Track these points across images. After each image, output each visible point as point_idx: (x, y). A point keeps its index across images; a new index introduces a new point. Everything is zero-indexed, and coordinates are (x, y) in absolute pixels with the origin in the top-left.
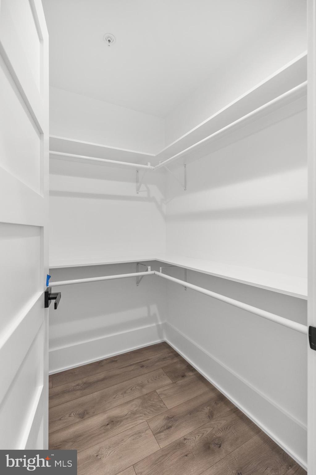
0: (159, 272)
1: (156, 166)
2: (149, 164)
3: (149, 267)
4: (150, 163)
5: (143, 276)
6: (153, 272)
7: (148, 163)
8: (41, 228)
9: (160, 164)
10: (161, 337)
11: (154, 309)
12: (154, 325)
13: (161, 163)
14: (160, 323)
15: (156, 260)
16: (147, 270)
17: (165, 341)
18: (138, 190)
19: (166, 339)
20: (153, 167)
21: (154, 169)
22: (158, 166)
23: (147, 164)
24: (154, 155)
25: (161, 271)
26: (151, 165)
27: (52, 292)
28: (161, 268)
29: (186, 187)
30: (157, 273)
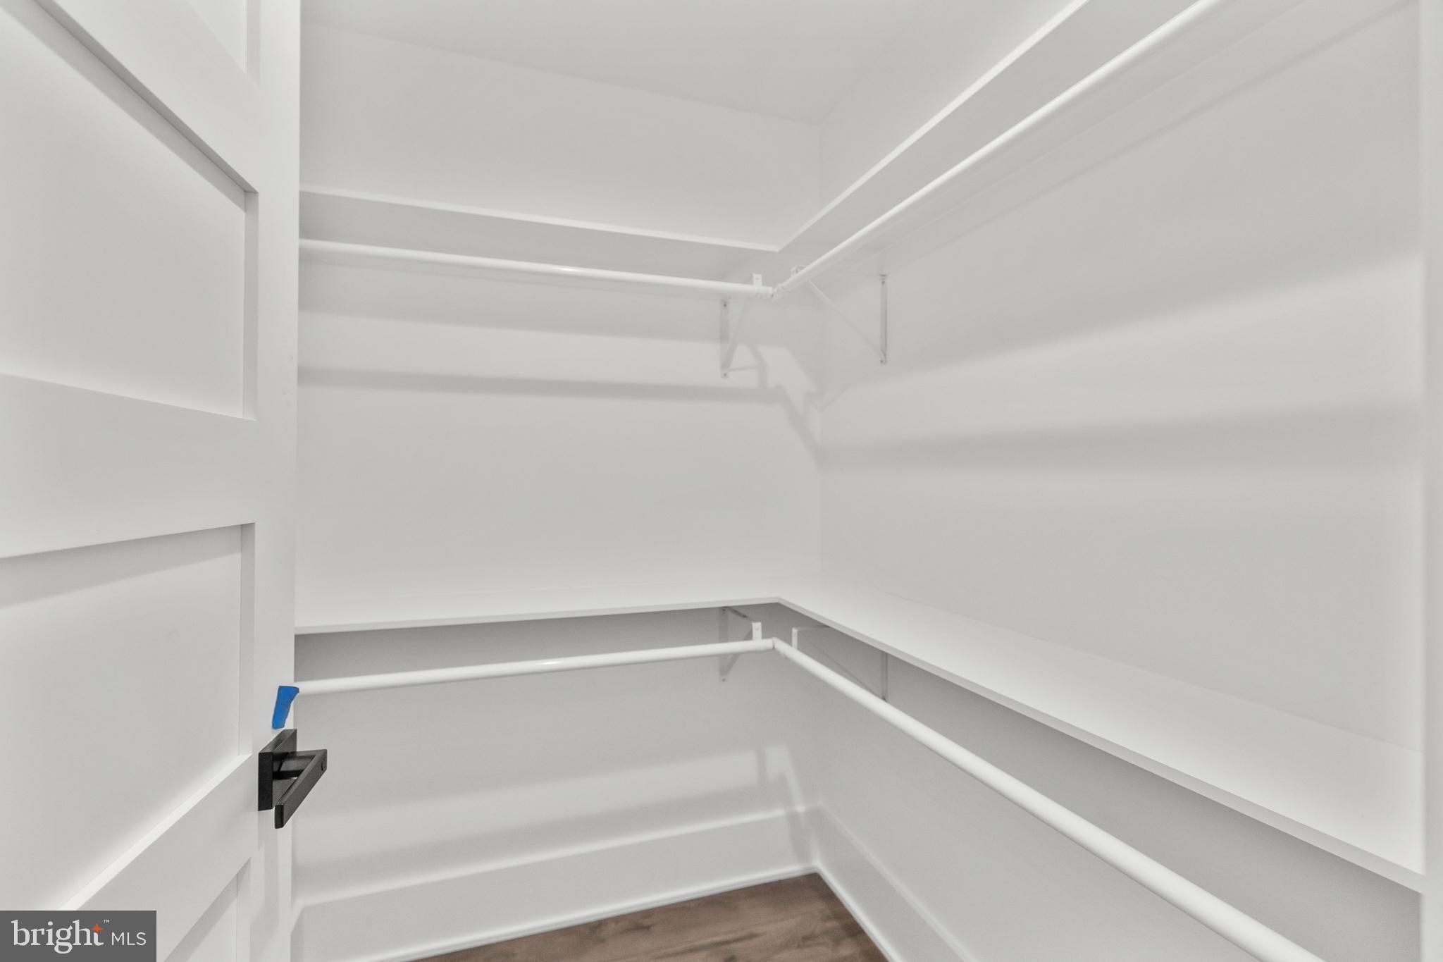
0: (789, 642)
1: (780, 285)
2: (758, 278)
3: (757, 627)
4: (760, 276)
5: (736, 656)
6: (768, 643)
7: (755, 276)
8: (246, 529)
9: (794, 277)
10: (803, 855)
11: (779, 760)
12: (779, 812)
13: (797, 271)
14: (800, 808)
15: (781, 602)
16: (749, 636)
17: (818, 872)
18: (726, 365)
19: (819, 864)
20: (770, 290)
21: (773, 296)
22: (785, 284)
23: (749, 281)
24: (775, 248)
25: (795, 640)
26: (765, 283)
27: (298, 749)
28: (795, 631)
29: (885, 355)
30: (782, 646)
